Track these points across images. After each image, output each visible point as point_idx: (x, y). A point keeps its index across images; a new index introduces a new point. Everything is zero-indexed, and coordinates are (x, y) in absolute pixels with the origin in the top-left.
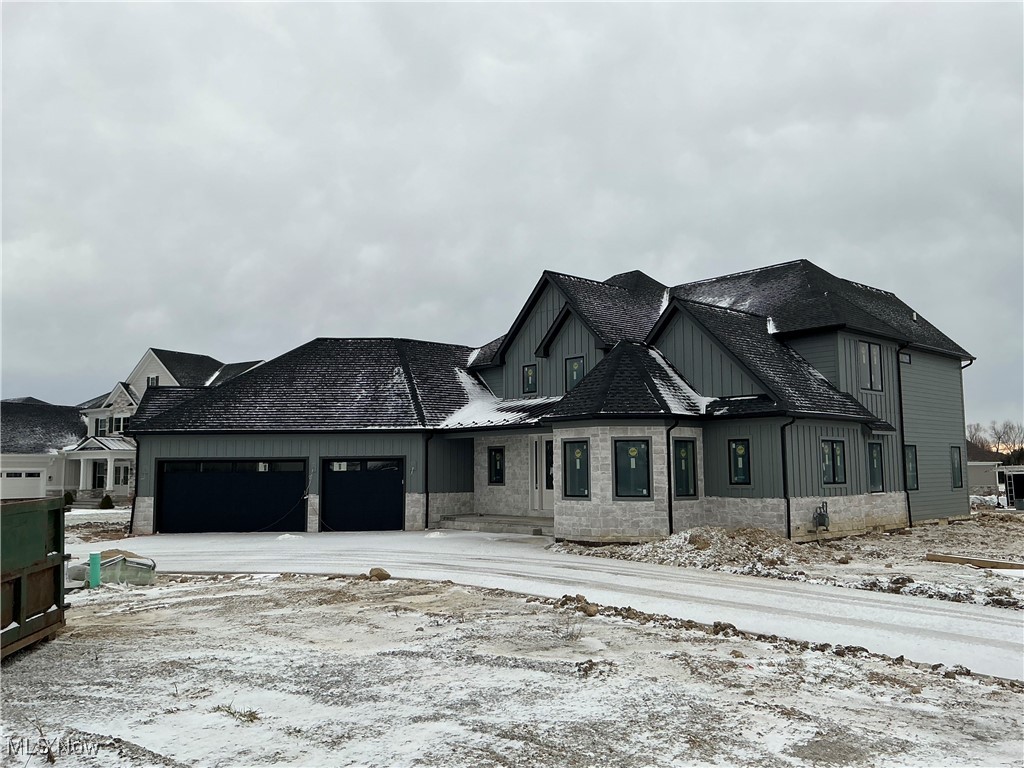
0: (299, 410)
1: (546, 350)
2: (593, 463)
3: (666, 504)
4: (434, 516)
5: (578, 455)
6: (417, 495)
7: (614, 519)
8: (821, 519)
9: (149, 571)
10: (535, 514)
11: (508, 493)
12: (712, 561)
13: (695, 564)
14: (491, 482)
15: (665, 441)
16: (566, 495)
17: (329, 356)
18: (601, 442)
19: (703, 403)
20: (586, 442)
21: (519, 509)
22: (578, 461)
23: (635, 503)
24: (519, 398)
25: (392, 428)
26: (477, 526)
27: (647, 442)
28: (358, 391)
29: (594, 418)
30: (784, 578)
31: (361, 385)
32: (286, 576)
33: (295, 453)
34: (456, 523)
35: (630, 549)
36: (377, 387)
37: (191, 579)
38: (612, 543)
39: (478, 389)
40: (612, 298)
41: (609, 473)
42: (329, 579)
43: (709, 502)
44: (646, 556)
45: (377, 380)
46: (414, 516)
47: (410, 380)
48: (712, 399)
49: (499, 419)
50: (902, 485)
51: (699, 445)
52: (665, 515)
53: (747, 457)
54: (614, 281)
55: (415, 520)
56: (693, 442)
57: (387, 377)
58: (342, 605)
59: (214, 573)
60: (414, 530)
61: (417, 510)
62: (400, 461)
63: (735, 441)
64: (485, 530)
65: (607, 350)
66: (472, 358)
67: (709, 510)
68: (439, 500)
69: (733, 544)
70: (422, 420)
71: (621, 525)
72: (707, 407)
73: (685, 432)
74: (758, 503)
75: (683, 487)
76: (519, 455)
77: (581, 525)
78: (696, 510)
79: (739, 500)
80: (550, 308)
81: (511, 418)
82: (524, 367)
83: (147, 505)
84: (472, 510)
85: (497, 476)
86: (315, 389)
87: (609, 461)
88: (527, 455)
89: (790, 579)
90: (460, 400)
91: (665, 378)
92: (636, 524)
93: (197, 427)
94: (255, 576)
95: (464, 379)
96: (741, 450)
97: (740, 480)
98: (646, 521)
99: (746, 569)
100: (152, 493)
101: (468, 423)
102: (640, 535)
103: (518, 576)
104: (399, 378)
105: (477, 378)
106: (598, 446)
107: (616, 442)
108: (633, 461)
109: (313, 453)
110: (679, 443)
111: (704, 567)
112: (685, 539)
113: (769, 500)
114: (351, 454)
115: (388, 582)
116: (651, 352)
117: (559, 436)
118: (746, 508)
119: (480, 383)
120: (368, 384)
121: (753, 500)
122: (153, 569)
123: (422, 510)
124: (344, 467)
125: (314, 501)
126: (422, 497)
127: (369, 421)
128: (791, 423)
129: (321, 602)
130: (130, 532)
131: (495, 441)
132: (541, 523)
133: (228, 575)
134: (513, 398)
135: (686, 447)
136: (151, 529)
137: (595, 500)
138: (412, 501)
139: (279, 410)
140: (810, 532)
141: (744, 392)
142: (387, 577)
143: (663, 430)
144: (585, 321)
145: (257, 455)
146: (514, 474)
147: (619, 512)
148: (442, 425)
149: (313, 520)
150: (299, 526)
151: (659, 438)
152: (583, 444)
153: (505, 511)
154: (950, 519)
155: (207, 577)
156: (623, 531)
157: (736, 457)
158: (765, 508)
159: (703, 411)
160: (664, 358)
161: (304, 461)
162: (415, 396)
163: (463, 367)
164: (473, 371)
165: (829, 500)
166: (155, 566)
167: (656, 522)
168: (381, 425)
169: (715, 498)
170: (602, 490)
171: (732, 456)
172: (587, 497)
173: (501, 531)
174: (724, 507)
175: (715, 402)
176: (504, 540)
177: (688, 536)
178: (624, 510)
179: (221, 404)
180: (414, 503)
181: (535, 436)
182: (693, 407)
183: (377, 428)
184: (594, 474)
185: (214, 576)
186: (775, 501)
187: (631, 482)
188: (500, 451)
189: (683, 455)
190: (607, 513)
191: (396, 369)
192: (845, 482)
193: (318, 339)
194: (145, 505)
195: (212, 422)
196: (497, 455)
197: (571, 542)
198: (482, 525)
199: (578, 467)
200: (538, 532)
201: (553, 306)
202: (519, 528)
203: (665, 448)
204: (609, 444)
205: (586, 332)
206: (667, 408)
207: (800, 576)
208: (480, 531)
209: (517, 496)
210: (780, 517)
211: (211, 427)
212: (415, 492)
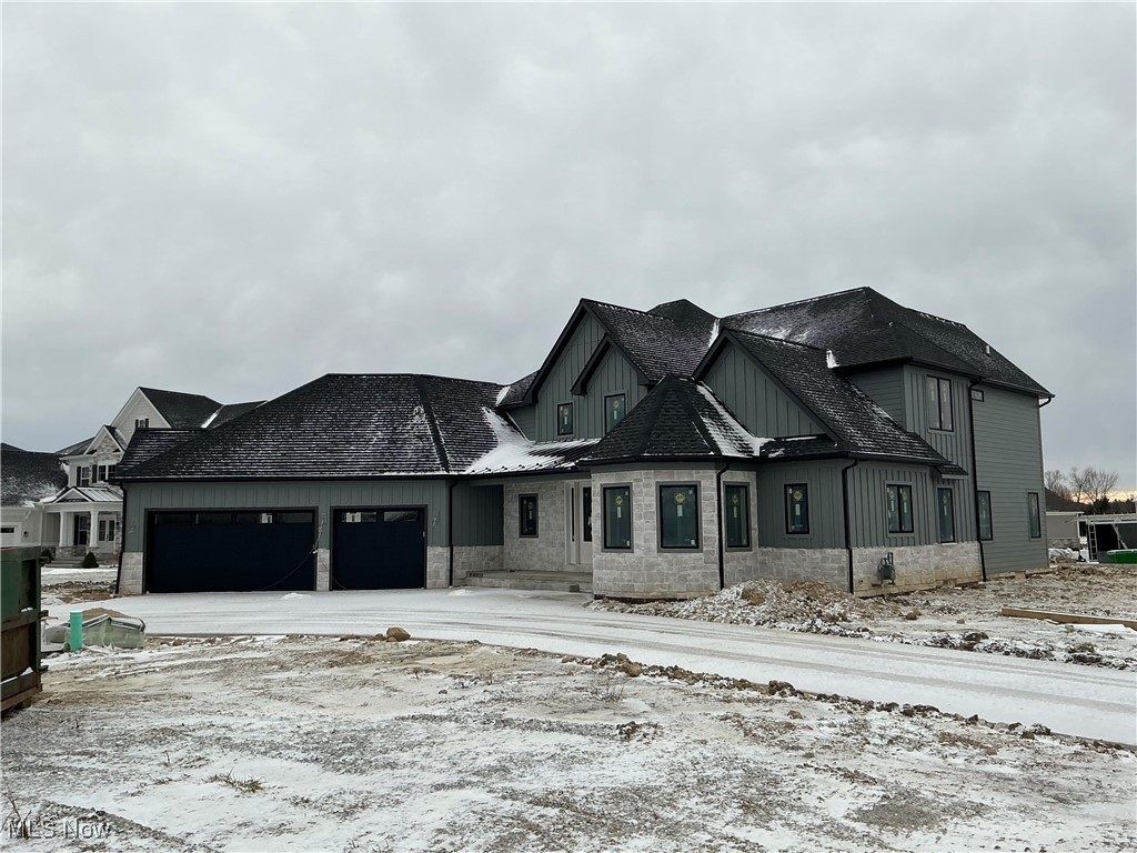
0: (307, 454)
1: (583, 387)
2: (635, 511)
3: (717, 556)
4: (459, 572)
5: (619, 503)
6: (440, 549)
7: (659, 572)
8: (886, 572)
9: (138, 633)
10: (571, 569)
11: (541, 546)
12: (767, 617)
13: (748, 622)
14: (523, 534)
15: (715, 485)
16: (606, 547)
17: (340, 394)
18: (644, 488)
19: (756, 444)
20: (628, 488)
21: (554, 563)
22: (619, 509)
23: (683, 555)
24: (553, 440)
25: (412, 474)
26: (507, 582)
27: (695, 487)
28: (374, 432)
29: (637, 461)
30: (846, 636)
31: (377, 426)
32: (292, 638)
33: (303, 503)
34: (484, 580)
35: (676, 606)
36: (395, 429)
37: (185, 641)
38: (657, 600)
39: (507, 430)
40: (656, 329)
41: (654, 522)
42: (342, 640)
43: (763, 553)
44: (694, 613)
45: (395, 420)
46: (437, 573)
47: (432, 421)
48: (766, 440)
49: (532, 463)
50: (975, 536)
51: (753, 491)
52: (716, 568)
53: (805, 503)
54: (658, 311)
55: (438, 577)
56: (745, 487)
57: (406, 417)
58: (356, 667)
59: (212, 635)
60: (436, 587)
61: (440, 565)
62: (421, 512)
63: (792, 486)
64: (516, 588)
65: (650, 386)
66: (501, 396)
67: (763, 563)
68: (465, 554)
69: (790, 599)
70: (445, 464)
71: (667, 579)
72: (761, 448)
73: (737, 477)
74: (818, 554)
75: (736, 536)
76: (554, 503)
77: (622, 580)
78: (750, 563)
79: (796, 551)
80: (587, 340)
81: (545, 462)
82: (559, 406)
83: (135, 562)
84: (501, 565)
85: (529, 528)
86: (325, 431)
87: (654, 509)
88: (562, 503)
89: (853, 636)
90: (487, 443)
91: (715, 416)
92: (684, 579)
93: (192, 474)
94: (258, 638)
95: (492, 419)
96: (798, 496)
97: (798, 529)
98: (693, 574)
99: (805, 626)
100: (141, 549)
101: (497, 468)
102: (688, 591)
103: (553, 635)
104: (419, 418)
105: (506, 419)
106: (641, 492)
107: (662, 488)
108: (680, 508)
109: (323, 502)
110: (731, 488)
111: (758, 624)
112: (738, 594)
113: (829, 551)
114: (366, 502)
115: (407, 643)
116: (700, 388)
117: (598, 481)
118: (804, 560)
119: (511, 424)
120: (384, 426)
121: (811, 551)
122: (142, 630)
123: (446, 565)
124: (358, 518)
125: (323, 556)
126: (445, 551)
127: (386, 466)
128: (853, 466)
129: (331, 665)
130: (117, 592)
131: (527, 488)
132: (577, 578)
133: (225, 637)
134: (547, 440)
135: (738, 493)
136: (139, 588)
137: (638, 552)
138: (435, 556)
139: (284, 455)
140: (873, 585)
141: (801, 431)
142: (407, 637)
143: (713, 474)
144: (627, 355)
145: (260, 505)
146: (548, 525)
147: (664, 565)
148: (468, 471)
149: (323, 577)
150: (307, 584)
151: (707, 481)
152: (625, 490)
153: (538, 567)
154: (1028, 572)
155: (203, 640)
156: (669, 587)
157: (793, 503)
158: (824, 559)
159: (757, 453)
160: (713, 395)
161: (313, 511)
162: (437, 439)
163: (491, 406)
164: (502, 411)
165: (895, 550)
166: (144, 626)
167: (705, 576)
168: (399, 471)
169: (770, 549)
170: (646, 541)
171: (789, 502)
172: (630, 549)
173: (534, 588)
174: (780, 559)
175: (770, 443)
176: (537, 597)
177: (741, 590)
178: (670, 563)
179: (219, 448)
180: (436, 557)
181: (571, 483)
182: (746, 448)
183: (395, 474)
184: (637, 523)
185: (211, 639)
186: (836, 551)
187: (677, 532)
188: (533, 499)
189: (735, 502)
190: (651, 566)
191: (416, 409)
192: (913, 531)
193: (329, 376)
194: (133, 561)
195: (208, 467)
196: (529, 504)
197: (612, 598)
198: (513, 582)
199: (619, 516)
200: (575, 589)
201: (591, 337)
202: (554, 585)
203: (715, 493)
204: (653, 490)
205: (627, 367)
206: (717, 450)
207: (864, 634)
208: (511, 588)
209: (551, 549)
210: (842, 569)
211: (208, 473)
212: (438, 545)
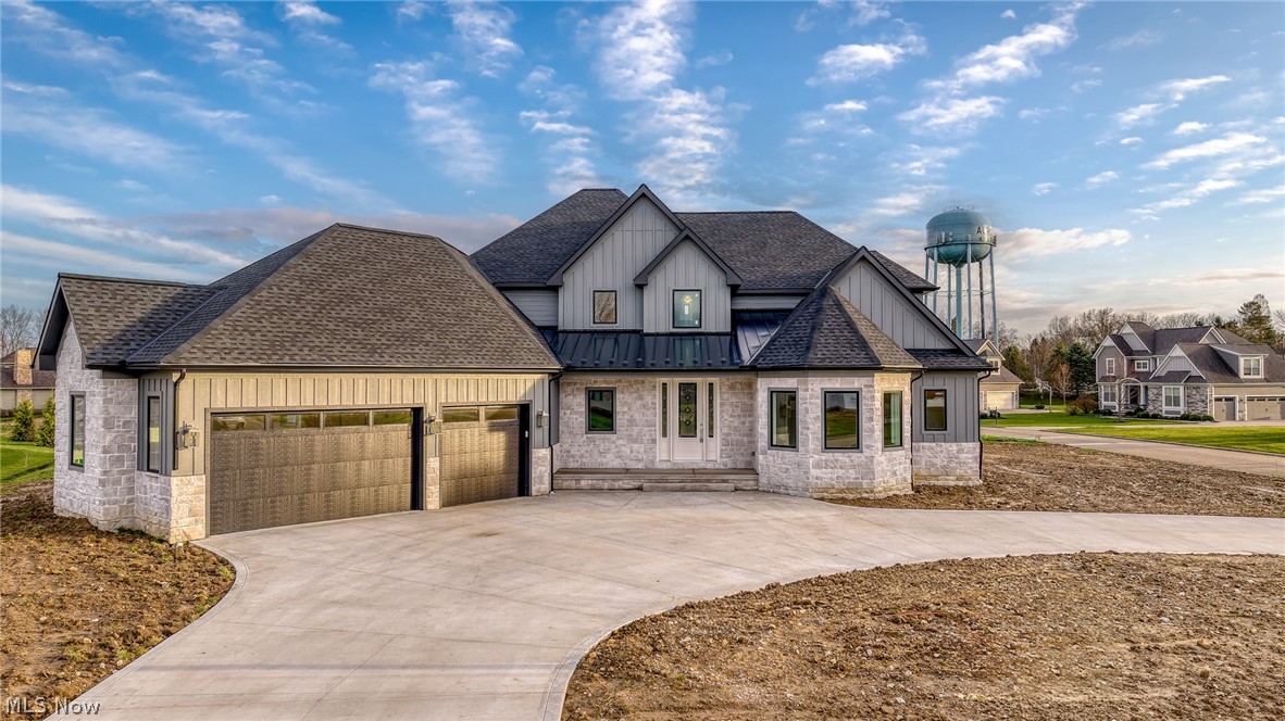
1: (647, 277)
6: (539, 452)
10: (664, 466)
11: (621, 442)
14: (591, 429)
21: (639, 460)
33: (408, 399)
46: (541, 477)
55: (541, 483)
60: (542, 496)
61: (544, 469)
62: (523, 408)
63: (930, 391)
74: (954, 447)
76: (641, 398)
79: (936, 444)
82: (595, 292)
85: (602, 423)
87: (881, 412)
88: (654, 399)
97: (937, 427)
107: (884, 392)
109: (431, 398)
113: (963, 443)
118: (942, 451)
121: (949, 444)
123: (548, 469)
126: (547, 452)
131: (598, 381)
136: (202, 528)
137: (867, 452)
138: (539, 458)
144: (713, 252)
146: (632, 422)
147: (885, 463)
149: (433, 492)
152: (854, 394)
153: (615, 464)
158: (960, 450)
161: (418, 409)
169: (919, 444)
170: (873, 441)
180: (539, 461)
186: (968, 444)
188: (608, 392)
193: (337, 225)
194: (191, 489)
204: (880, 397)
205: (705, 263)
209: (635, 446)
212: (537, 449)
